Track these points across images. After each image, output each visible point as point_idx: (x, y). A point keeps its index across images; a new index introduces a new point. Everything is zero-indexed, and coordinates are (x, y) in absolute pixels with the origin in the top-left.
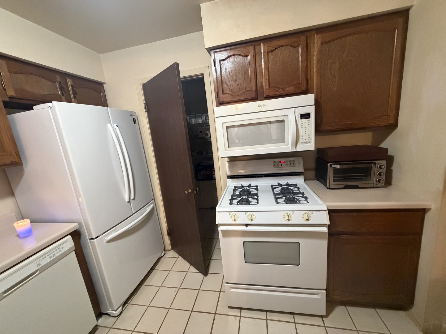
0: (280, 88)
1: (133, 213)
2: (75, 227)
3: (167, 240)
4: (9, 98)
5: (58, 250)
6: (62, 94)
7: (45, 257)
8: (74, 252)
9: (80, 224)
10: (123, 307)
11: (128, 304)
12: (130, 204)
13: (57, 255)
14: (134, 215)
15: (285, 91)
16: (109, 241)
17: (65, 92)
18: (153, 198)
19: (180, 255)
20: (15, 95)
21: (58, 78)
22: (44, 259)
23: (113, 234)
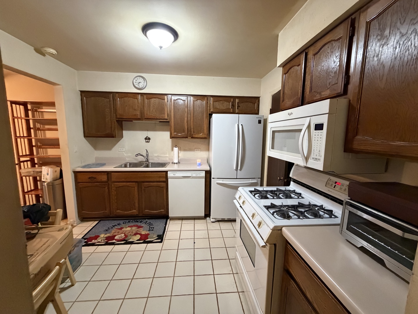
0: (318, 93)
1: (238, 178)
2: (209, 169)
4: (211, 112)
5: (199, 174)
6: (232, 108)
8: (205, 178)
10: (216, 221)
11: (219, 223)
12: (236, 171)
13: (198, 176)
15: (322, 95)
16: (218, 183)
17: (234, 107)
20: (212, 111)
21: (232, 100)
22: (194, 174)
23: (221, 181)
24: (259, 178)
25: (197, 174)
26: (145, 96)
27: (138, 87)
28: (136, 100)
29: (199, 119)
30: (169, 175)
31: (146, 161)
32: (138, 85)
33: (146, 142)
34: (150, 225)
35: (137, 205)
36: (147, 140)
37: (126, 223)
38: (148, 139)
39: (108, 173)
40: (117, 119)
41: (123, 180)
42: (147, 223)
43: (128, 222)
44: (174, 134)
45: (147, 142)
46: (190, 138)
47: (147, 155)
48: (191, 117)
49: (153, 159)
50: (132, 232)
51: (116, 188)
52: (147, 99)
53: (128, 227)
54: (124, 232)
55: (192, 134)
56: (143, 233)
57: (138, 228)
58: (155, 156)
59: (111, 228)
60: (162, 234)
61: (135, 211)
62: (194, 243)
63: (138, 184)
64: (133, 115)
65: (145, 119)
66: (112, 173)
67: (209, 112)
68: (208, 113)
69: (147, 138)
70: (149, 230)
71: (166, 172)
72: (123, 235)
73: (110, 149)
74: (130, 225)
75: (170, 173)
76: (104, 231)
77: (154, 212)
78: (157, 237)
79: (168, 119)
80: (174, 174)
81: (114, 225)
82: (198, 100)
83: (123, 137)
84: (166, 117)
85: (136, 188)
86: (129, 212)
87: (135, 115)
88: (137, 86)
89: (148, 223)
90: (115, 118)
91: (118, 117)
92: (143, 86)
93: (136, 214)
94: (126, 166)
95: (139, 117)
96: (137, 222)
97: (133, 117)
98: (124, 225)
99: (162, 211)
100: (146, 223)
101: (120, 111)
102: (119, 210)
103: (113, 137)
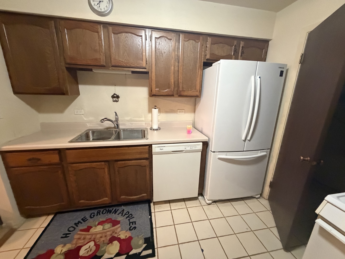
1: (244, 150)
2: (206, 140)
3: (267, 189)
4: (207, 60)
5: (195, 147)
6: (234, 54)
7: (189, 147)
8: (201, 152)
9: (209, 139)
10: (213, 202)
11: (216, 204)
12: (244, 142)
13: (193, 149)
14: (244, 152)
16: (220, 159)
17: (236, 53)
18: (270, 148)
19: (272, 210)
20: (209, 58)
21: (235, 42)
22: (188, 147)
23: (223, 156)
24: (268, 149)
25: (191, 147)
26: (110, 28)
27: (98, 10)
28: (96, 34)
29: (190, 70)
30: (154, 151)
31: (115, 128)
32: (98, 6)
33: (113, 101)
34: (128, 217)
35: (108, 191)
36: (114, 99)
37: (94, 216)
38: (116, 97)
39: (59, 151)
40: (67, 66)
41: (86, 160)
42: (125, 212)
43: (97, 215)
44: (155, 90)
45: (115, 101)
46: (177, 96)
47: (117, 120)
48: (180, 66)
49: (124, 124)
50: (106, 236)
51: (75, 171)
52: (114, 34)
53: (98, 224)
54: (94, 236)
55: (180, 91)
56: (123, 236)
57: (114, 225)
58: (127, 120)
59: (73, 229)
60: (149, 235)
61: (107, 199)
62: (202, 250)
63: (109, 165)
64: (93, 59)
65: (113, 66)
66: (67, 151)
67: (204, 59)
68: (202, 62)
69: (115, 95)
70: (130, 230)
71: (150, 146)
72: (92, 244)
73: (62, 111)
74: (101, 220)
75: (156, 147)
76: (62, 237)
77: (133, 199)
78: (145, 243)
79: (147, 68)
80: (161, 148)
81: (77, 222)
82: (189, 40)
83: (79, 95)
84: (144, 65)
85: (106, 170)
86: (98, 201)
87: (96, 59)
88: (96, 7)
89: (125, 214)
90: (63, 64)
91: (68, 61)
92: (106, 9)
93: (108, 202)
94: (87, 139)
95: (103, 63)
96: (110, 213)
97: (92, 63)
98: (91, 220)
99: (143, 196)
100: (122, 213)
101: (70, 52)
102: (83, 200)
103: (64, 94)
